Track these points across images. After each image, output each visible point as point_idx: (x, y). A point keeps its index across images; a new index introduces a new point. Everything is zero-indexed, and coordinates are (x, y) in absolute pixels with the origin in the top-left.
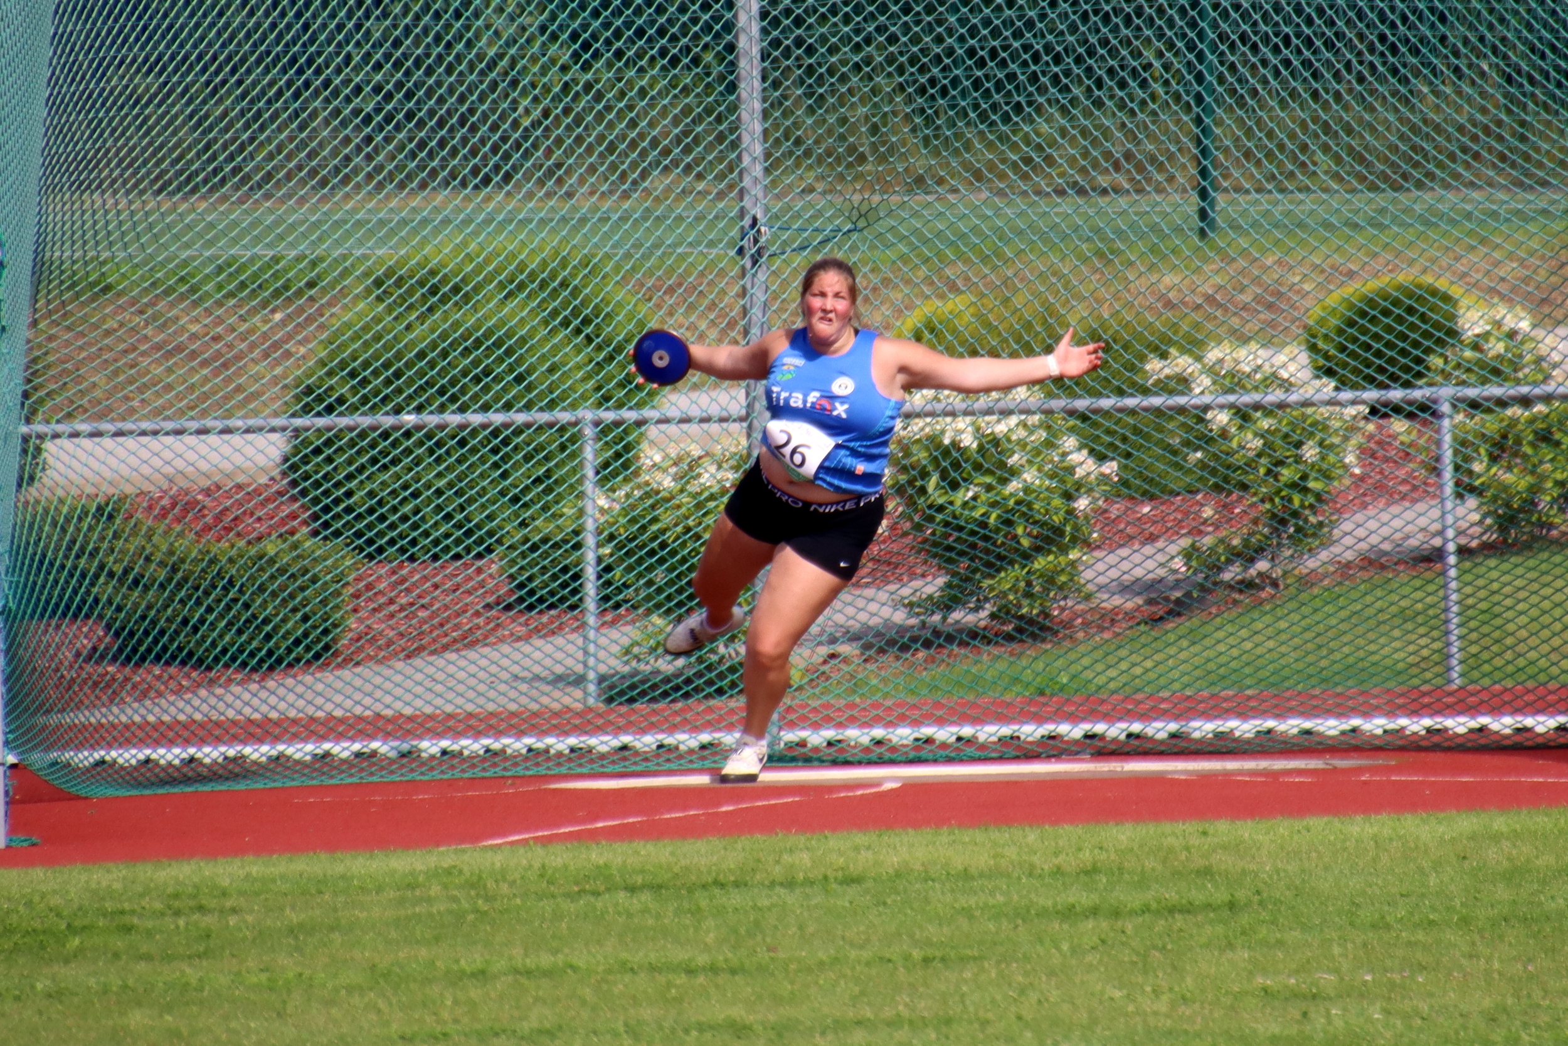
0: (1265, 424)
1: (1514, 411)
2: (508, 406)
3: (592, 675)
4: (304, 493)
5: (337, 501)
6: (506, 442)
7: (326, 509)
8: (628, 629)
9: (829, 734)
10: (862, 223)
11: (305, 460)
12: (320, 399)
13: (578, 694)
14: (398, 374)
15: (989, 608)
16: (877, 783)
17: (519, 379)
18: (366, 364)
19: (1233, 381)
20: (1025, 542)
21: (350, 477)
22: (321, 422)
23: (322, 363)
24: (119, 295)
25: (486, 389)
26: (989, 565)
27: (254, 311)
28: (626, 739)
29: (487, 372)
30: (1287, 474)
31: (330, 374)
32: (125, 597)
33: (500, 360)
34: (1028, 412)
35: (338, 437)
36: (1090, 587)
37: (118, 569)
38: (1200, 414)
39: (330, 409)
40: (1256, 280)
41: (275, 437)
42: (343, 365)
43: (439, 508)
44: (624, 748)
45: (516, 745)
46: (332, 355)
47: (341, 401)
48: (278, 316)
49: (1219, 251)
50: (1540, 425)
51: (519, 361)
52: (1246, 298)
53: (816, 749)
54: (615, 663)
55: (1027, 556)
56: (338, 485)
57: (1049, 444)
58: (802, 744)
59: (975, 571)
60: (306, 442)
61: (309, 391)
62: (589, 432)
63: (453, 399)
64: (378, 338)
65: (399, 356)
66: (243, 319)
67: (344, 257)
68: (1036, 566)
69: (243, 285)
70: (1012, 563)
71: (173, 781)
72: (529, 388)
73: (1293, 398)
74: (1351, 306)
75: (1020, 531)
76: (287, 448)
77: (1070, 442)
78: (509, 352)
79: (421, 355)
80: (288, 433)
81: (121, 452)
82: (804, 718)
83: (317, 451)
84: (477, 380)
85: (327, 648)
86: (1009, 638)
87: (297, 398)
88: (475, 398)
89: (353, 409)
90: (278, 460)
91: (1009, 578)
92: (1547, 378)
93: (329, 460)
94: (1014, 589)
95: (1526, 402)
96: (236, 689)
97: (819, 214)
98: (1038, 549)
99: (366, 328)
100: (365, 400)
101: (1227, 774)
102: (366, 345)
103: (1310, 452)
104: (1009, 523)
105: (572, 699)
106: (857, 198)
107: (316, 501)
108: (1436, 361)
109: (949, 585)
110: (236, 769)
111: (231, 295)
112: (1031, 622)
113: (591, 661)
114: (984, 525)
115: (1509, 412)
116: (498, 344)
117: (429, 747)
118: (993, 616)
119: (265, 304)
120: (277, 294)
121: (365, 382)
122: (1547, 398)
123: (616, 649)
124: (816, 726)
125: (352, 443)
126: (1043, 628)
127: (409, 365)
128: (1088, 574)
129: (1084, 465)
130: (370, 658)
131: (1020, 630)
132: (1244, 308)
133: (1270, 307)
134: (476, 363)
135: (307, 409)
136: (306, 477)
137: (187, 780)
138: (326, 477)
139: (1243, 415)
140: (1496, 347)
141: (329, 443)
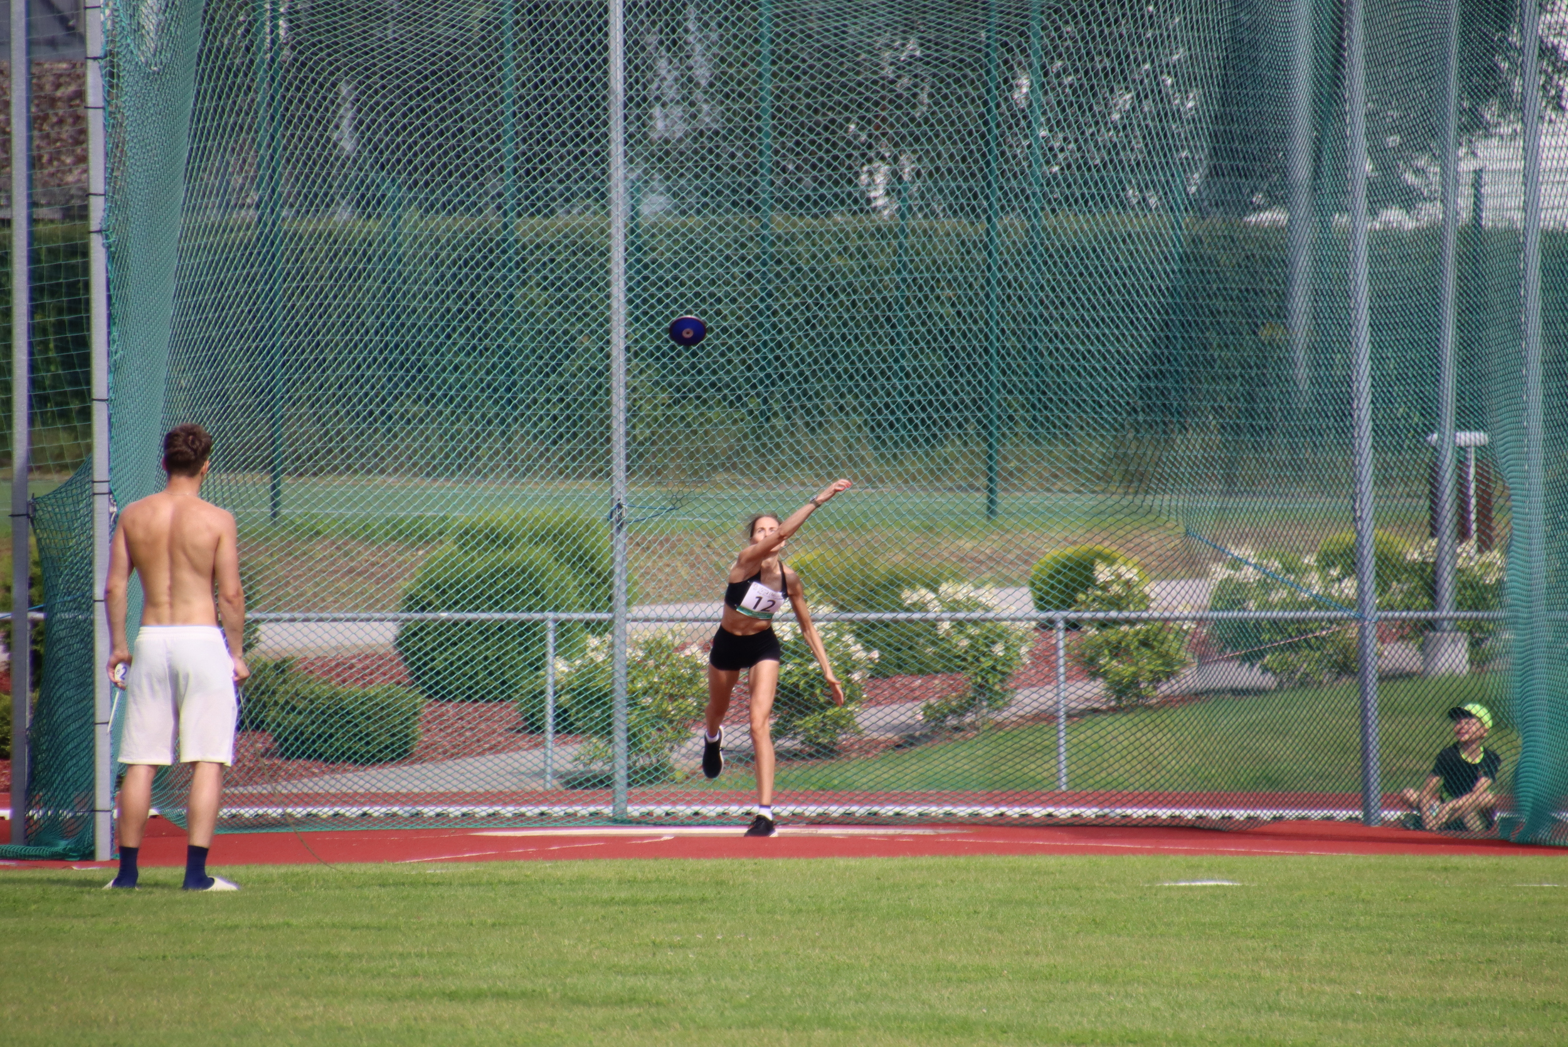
0: (973, 631)
1: (1125, 628)
2: (530, 609)
3: (549, 770)
4: (406, 659)
5: (425, 664)
6: (528, 629)
7: (419, 669)
8: (577, 746)
9: (667, 808)
10: (678, 505)
11: (407, 639)
12: (417, 603)
13: (541, 782)
14: (464, 587)
15: (800, 738)
16: (659, 836)
17: (537, 593)
18: (445, 582)
19: (954, 606)
20: (822, 700)
21: (433, 649)
22: (418, 616)
23: (419, 581)
24: (325, 537)
25: (517, 598)
26: (800, 712)
27: (407, 549)
28: (544, 809)
29: (517, 588)
30: (987, 663)
31: (424, 587)
32: (284, 718)
33: (524, 581)
34: (829, 620)
35: (427, 625)
36: (861, 727)
37: (282, 702)
38: (934, 624)
39: (423, 609)
40: (1017, 546)
41: (390, 625)
42: (431, 582)
43: (486, 668)
44: (542, 814)
45: (455, 811)
46: (425, 576)
47: (429, 604)
48: (420, 553)
49: (1000, 527)
50: (1141, 637)
51: (536, 581)
52: (1011, 557)
53: (659, 817)
54: (570, 767)
55: (823, 708)
56: (426, 654)
57: (837, 640)
58: (650, 814)
59: (792, 716)
60: (408, 629)
61: (411, 598)
62: (551, 625)
63: (496, 603)
64: (452, 565)
65: (464, 576)
66: (399, 554)
67: (420, 517)
68: (828, 713)
69: (400, 532)
70: (814, 711)
71: (246, 827)
72: (543, 598)
73: (990, 615)
74: (1057, 562)
75: (818, 691)
76: (397, 632)
77: (849, 638)
78: (531, 576)
79: (478, 577)
80: (398, 623)
81: (320, 632)
82: (652, 799)
83: (415, 634)
84: (510, 592)
85: (406, 751)
86: (811, 756)
87: (404, 602)
88: (510, 603)
89: (436, 609)
90: (392, 639)
91: (810, 721)
92: (1147, 608)
93: (422, 639)
94: (814, 727)
95: (1131, 622)
96: (349, 775)
97: (652, 499)
98: (829, 703)
99: (445, 560)
100: (444, 603)
101: (865, 837)
102: (445, 570)
103: (999, 650)
104: (812, 686)
105: (537, 785)
106: (676, 489)
107: (413, 664)
108: (1081, 597)
109: (777, 724)
110: (284, 821)
111: (393, 539)
112: (825, 747)
113: (549, 761)
114: (796, 685)
115: (1123, 628)
116: (523, 571)
117: (429, 811)
118: (802, 743)
119: (413, 545)
120: (420, 538)
121: (444, 592)
122: (1146, 621)
123: (570, 758)
124: (659, 803)
125: (436, 629)
126: (832, 751)
127: (470, 582)
128: (859, 720)
129: (858, 651)
130: (433, 759)
131: (817, 751)
132: (1011, 563)
133: (1026, 562)
134: (510, 583)
135: (410, 609)
136: (407, 649)
137: (253, 827)
138: (419, 649)
139: (960, 624)
140: (1116, 589)
141: (422, 629)
